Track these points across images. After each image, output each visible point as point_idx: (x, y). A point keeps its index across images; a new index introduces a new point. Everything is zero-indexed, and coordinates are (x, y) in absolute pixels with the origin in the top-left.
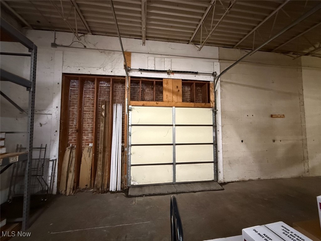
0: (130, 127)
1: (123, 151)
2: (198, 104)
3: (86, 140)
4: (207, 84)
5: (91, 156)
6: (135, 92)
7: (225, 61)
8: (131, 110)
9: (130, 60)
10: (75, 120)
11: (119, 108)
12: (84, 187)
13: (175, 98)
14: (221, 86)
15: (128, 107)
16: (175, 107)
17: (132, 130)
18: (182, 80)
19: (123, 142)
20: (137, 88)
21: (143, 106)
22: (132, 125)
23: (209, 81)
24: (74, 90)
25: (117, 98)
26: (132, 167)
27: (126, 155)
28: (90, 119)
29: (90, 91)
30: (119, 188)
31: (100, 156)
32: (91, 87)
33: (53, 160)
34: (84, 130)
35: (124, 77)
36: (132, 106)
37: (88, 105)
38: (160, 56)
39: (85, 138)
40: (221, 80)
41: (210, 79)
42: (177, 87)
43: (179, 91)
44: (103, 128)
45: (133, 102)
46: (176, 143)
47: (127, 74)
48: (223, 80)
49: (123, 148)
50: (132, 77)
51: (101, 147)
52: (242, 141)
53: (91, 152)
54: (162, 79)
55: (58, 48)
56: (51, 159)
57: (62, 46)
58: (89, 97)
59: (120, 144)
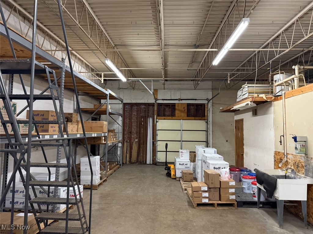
0: (157, 131)
1: (153, 144)
2: (197, 118)
3: (133, 138)
4: (203, 106)
5: (137, 146)
6: (160, 110)
7: (216, 90)
8: (157, 122)
9: (157, 94)
10: (127, 127)
11: (151, 120)
12: (134, 161)
13: (182, 114)
14: (213, 106)
15: (156, 120)
16: (183, 120)
17: (158, 132)
18: (187, 104)
19: (153, 139)
20: (161, 108)
21: (164, 119)
22: (158, 130)
23: (205, 104)
24: (127, 110)
25: (150, 114)
26: (158, 152)
27: (155, 146)
28: (135, 126)
29: (135, 110)
30: (151, 163)
31: (141, 146)
32: (136, 108)
33: (120, 147)
34: (132, 132)
35: (154, 103)
36: (158, 119)
37: (134, 118)
38: (174, 90)
39: (133, 136)
40: (213, 102)
41: (206, 102)
42: (184, 108)
43: (185, 110)
44: (143, 131)
45: (159, 117)
46: (183, 140)
47: (156, 102)
48: (215, 102)
49: (153, 142)
50: (158, 103)
51: (142, 141)
52: (227, 141)
53: (137, 144)
54: (175, 103)
55: (121, 90)
56: (119, 146)
57: (122, 88)
58: (134, 114)
59: (152, 140)
